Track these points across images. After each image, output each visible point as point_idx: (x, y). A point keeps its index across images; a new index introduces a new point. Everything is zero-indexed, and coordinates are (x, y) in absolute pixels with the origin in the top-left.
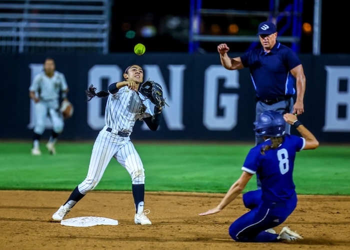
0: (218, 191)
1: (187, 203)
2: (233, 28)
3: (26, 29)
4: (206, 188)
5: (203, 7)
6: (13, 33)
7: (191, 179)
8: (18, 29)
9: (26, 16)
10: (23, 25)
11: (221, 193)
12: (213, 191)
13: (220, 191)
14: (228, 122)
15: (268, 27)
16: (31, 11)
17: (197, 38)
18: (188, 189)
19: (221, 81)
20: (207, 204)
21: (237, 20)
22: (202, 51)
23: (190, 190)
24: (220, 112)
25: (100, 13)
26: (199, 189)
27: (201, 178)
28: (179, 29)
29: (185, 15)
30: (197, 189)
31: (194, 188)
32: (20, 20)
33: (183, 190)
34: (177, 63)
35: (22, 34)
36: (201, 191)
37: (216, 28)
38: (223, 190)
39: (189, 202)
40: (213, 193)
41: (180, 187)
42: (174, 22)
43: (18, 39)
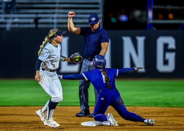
0: (167, 106)
1: (150, 113)
2: (171, 16)
3: (58, 18)
4: (160, 105)
5: (154, 4)
6: (50, 20)
7: (152, 99)
8: (53, 18)
9: (57, 11)
10: (55, 16)
11: (169, 107)
12: (164, 106)
13: (169, 106)
14: (171, 68)
15: (95, 19)
16: (60, 8)
17: (151, 21)
18: (150, 105)
19: (166, 45)
20: (161, 114)
21: (172, 11)
22: (154, 29)
23: (151, 106)
24: (166, 62)
25: (97, 8)
26: (157, 105)
27: (157, 99)
28: (140, 17)
29: (144, 9)
30: (155, 105)
31: (153, 104)
32: (53, 13)
33: (147, 105)
34: (141, 35)
35: (55, 21)
36: (157, 106)
37: (161, 16)
38: (170, 105)
39: (151, 113)
40: (164, 107)
41: (145, 104)
42: (137, 13)
43: (53, 23)
